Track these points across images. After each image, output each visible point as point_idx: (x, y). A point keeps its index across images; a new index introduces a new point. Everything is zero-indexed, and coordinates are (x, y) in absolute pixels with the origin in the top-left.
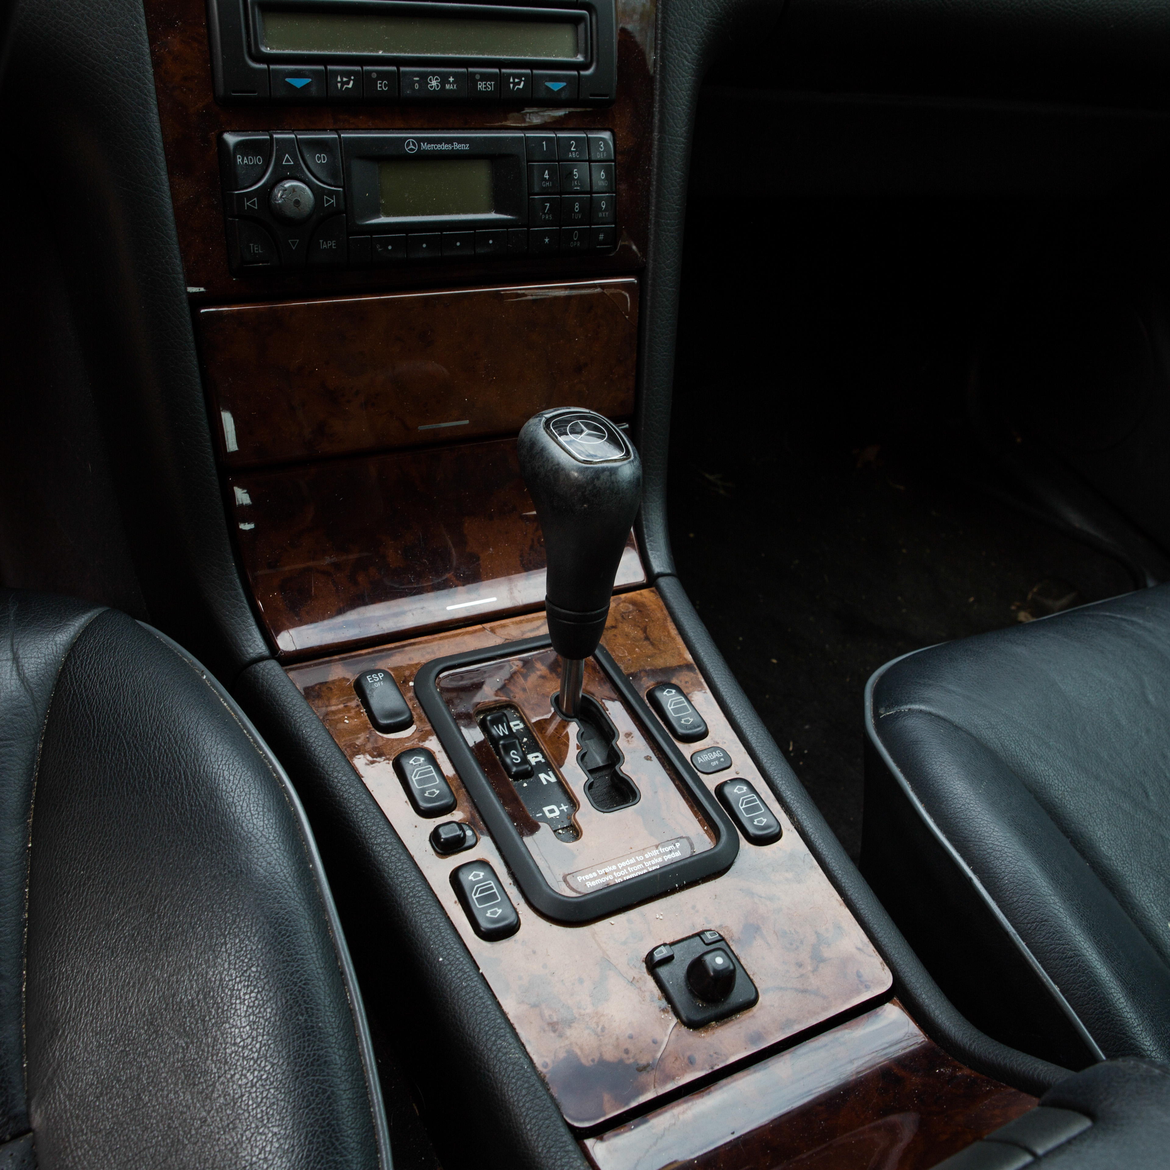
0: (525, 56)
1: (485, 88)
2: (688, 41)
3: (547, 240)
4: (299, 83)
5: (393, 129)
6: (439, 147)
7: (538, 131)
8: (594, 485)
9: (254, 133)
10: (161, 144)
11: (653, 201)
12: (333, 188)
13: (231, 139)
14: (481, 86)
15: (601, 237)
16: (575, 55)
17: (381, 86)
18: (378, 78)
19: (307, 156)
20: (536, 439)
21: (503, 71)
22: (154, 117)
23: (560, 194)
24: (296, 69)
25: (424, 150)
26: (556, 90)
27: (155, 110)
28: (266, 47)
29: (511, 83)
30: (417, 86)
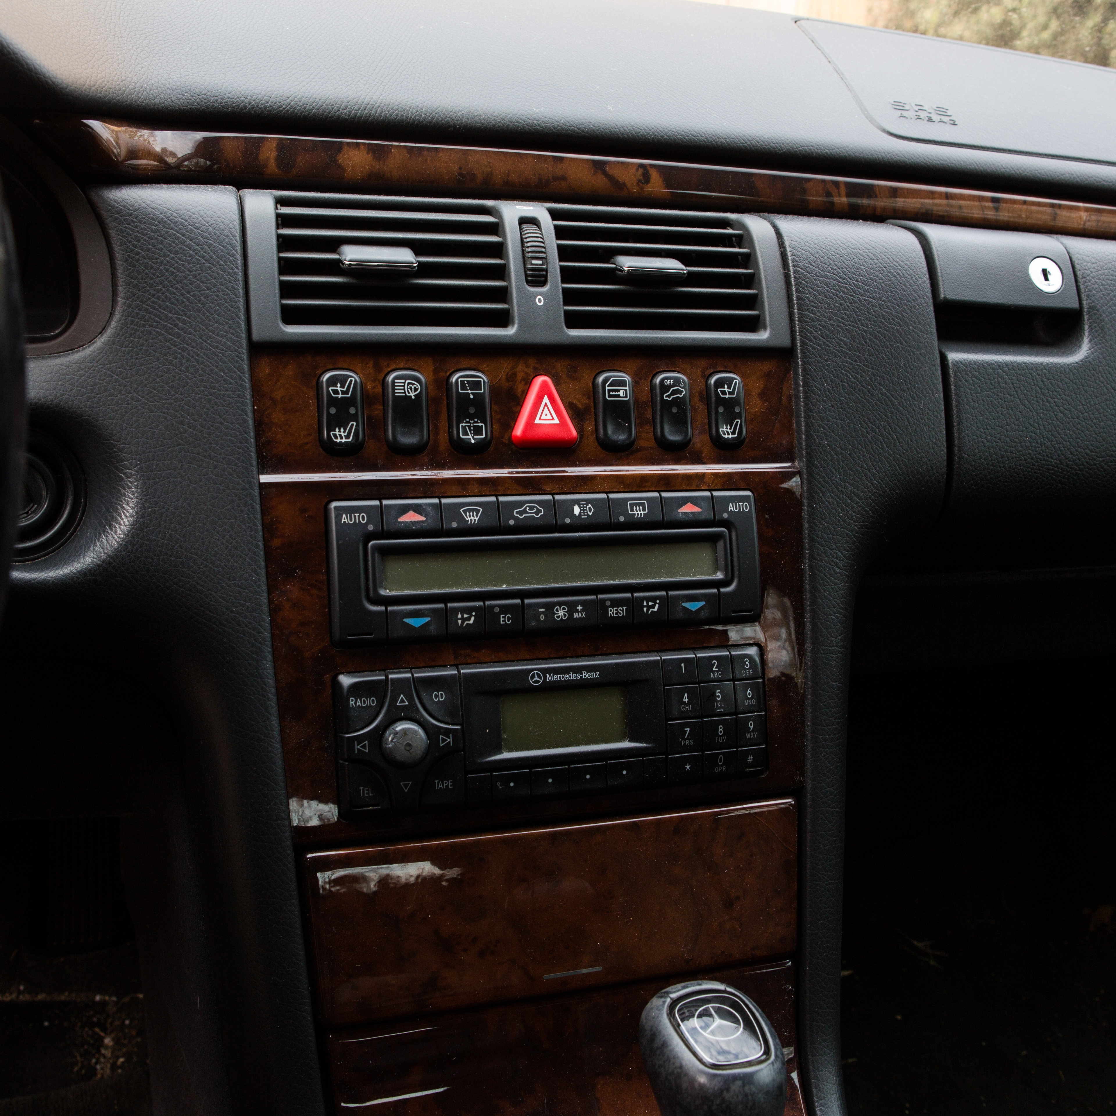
0: (659, 578)
1: (616, 614)
2: (838, 548)
3: (688, 767)
4: (417, 622)
5: (517, 661)
6: (566, 677)
7: (677, 652)
8: (723, 1099)
9: (370, 673)
10: (273, 690)
11: (809, 715)
12: (450, 727)
13: (346, 680)
14: (612, 612)
15: (750, 759)
16: (715, 573)
17: (504, 620)
18: (500, 613)
19: (424, 695)
20: (657, 1029)
21: (636, 595)
22: (268, 664)
23: (701, 717)
24: (415, 609)
25: (550, 681)
26: (694, 609)
27: (269, 657)
28: (385, 589)
29: (645, 606)
30: (542, 617)
